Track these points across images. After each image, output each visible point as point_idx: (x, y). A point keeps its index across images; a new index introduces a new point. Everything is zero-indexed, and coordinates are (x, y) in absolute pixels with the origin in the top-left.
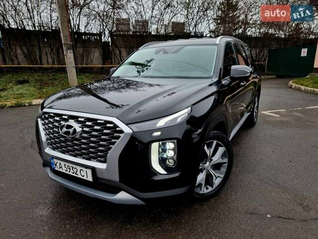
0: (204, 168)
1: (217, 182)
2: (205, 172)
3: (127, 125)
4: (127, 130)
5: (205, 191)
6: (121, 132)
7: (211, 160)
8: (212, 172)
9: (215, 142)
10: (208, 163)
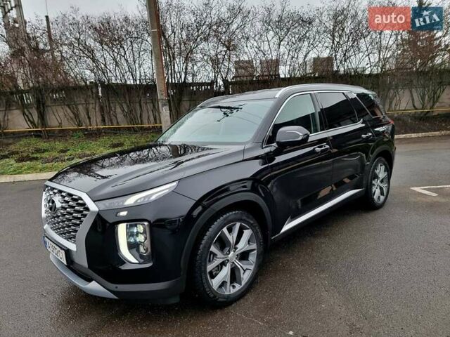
0: (228, 260)
1: (246, 277)
2: (229, 265)
3: (94, 201)
4: (93, 207)
5: (231, 291)
6: (87, 209)
7: (236, 248)
8: (238, 264)
9: (238, 225)
10: (232, 253)
